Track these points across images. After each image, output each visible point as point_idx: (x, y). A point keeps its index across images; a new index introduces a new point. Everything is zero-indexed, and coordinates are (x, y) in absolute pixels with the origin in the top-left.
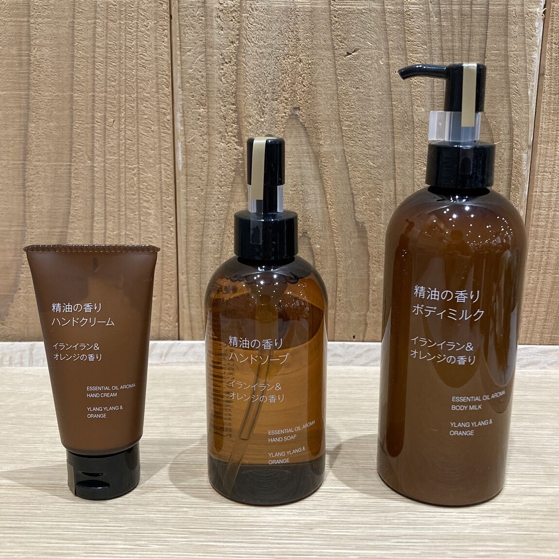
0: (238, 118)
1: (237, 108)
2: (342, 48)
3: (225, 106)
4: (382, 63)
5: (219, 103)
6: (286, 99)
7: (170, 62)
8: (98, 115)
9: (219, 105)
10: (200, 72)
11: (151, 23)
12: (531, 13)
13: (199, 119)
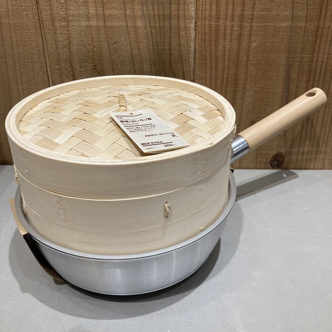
0: (72, 69)
1: (71, 65)
2: (112, 42)
3: (66, 65)
4: (128, 48)
5: (64, 64)
6: (91, 62)
7: (43, 47)
8: (18, 68)
9: (64, 65)
10: (55, 52)
11: (34, 31)
12: (189, 27)
13: (56, 70)
